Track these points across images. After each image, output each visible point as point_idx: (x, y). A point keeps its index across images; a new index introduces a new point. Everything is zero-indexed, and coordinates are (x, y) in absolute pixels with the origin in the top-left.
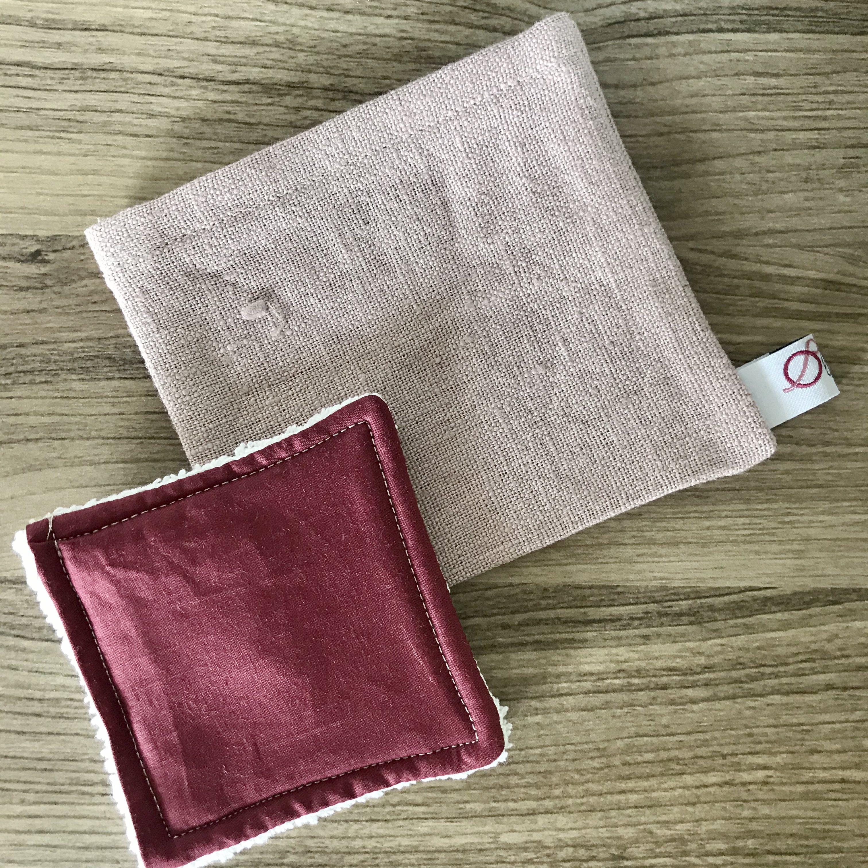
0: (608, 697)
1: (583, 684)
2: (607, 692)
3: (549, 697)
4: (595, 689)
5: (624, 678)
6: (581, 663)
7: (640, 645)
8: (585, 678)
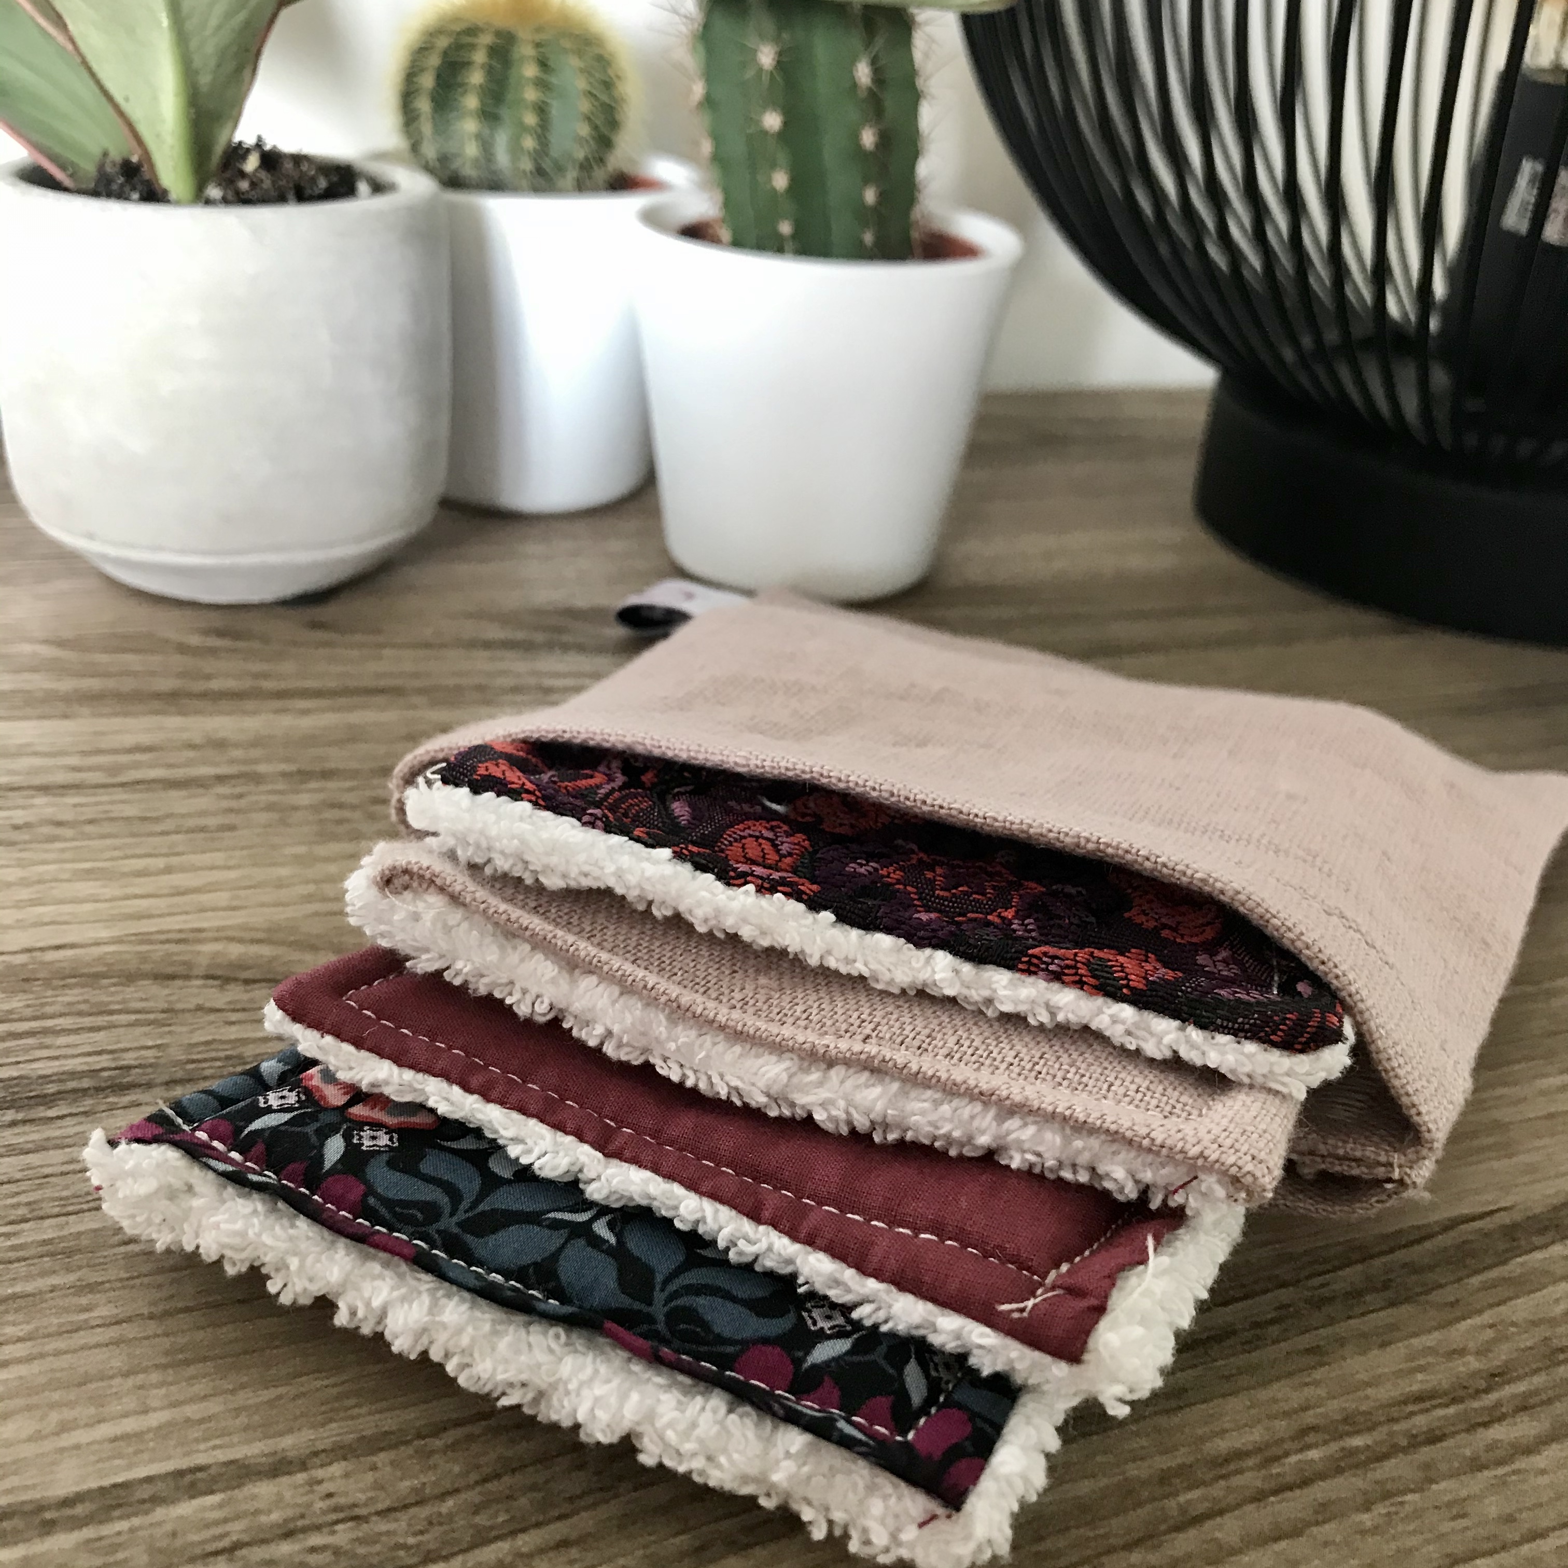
0: (1320, 1491)
1: (1237, 1481)
2: (1305, 1483)
3: (1165, 1533)
4: (1273, 1484)
5: (1325, 1443)
6: (1202, 1439)
7: (1314, 1368)
8: (1232, 1467)
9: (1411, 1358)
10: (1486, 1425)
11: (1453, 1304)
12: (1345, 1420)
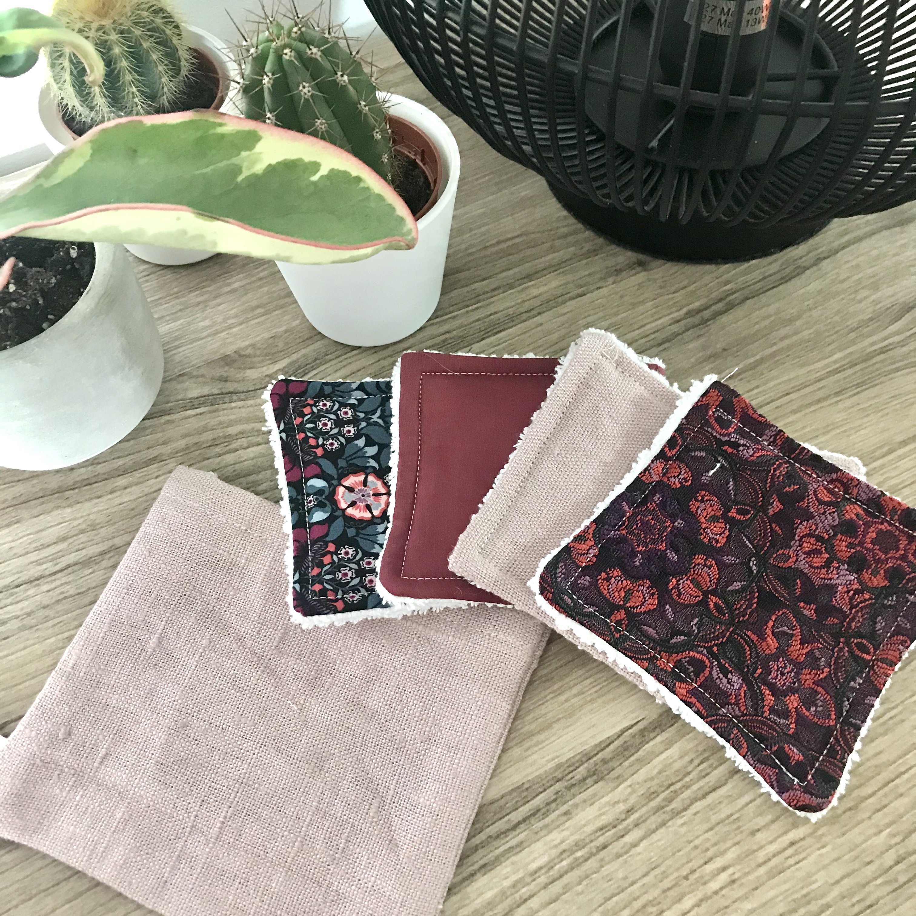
9: (600, 809)
10: (622, 836)
11: (618, 778)
12: (576, 845)
